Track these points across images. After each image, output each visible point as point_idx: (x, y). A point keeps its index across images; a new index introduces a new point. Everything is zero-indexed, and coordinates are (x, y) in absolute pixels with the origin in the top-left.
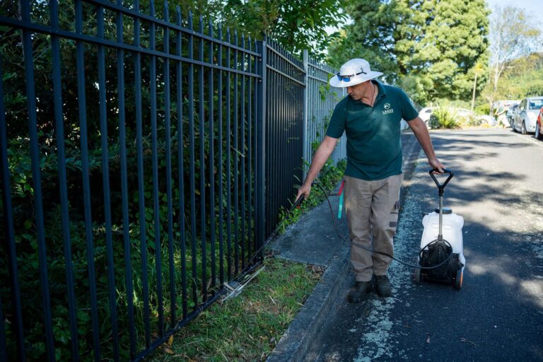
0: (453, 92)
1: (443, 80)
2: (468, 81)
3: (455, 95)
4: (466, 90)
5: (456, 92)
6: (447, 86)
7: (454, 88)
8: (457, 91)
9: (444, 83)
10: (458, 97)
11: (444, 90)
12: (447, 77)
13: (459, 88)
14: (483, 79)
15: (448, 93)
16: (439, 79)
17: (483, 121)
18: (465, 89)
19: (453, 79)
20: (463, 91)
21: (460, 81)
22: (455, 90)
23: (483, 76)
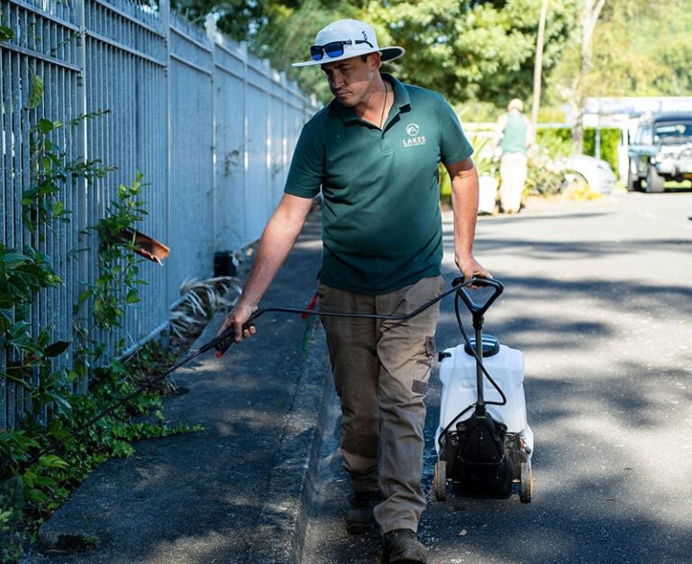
0: (460, 72)
1: (421, 28)
2: (508, 33)
3: (464, 82)
4: (502, 68)
5: (472, 73)
6: (440, 50)
7: (461, 57)
8: (475, 68)
9: (429, 40)
10: (471, 90)
11: (430, 64)
12: (437, 20)
13: (478, 58)
14: (558, 26)
15: (438, 74)
16: (408, 24)
17: (569, 178)
18: (500, 62)
19: (459, 27)
20: (492, 67)
21: (482, 32)
22: (467, 65)
23: (558, 17)
